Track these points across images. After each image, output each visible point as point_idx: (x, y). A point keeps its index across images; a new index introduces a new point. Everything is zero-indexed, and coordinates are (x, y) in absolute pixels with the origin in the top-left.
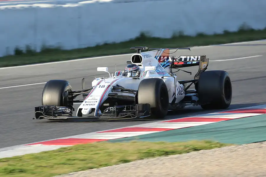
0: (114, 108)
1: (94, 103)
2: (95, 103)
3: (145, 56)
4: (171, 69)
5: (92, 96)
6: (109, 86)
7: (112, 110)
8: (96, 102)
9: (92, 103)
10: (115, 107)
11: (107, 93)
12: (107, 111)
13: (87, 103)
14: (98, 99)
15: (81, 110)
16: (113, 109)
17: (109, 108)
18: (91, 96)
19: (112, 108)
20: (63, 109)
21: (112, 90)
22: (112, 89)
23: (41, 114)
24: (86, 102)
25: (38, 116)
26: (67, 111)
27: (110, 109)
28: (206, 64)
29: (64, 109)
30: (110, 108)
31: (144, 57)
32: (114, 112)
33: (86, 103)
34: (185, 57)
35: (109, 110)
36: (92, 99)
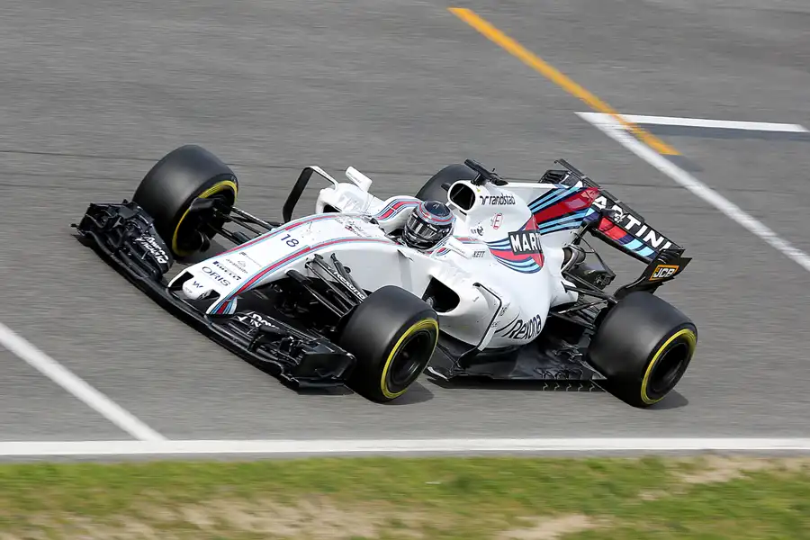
0: (263, 321)
1: (229, 278)
2: (233, 280)
3: (488, 199)
7: (256, 323)
8: (239, 278)
9: (225, 276)
10: (268, 320)
13: (215, 269)
16: (259, 322)
17: (252, 315)
19: (260, 319)
20: (155, 245)
22: (309, 261)
24: (216, 263)
25: (86, 227)
26: (159, 258)
27: (253, 319)
28: (672, 270)
29: (157, 247)
30: (255, 316)
31: (485, 200)
33: (213, 267)
34: (639, 223)
35: (249, 319)
36: (237, 263)
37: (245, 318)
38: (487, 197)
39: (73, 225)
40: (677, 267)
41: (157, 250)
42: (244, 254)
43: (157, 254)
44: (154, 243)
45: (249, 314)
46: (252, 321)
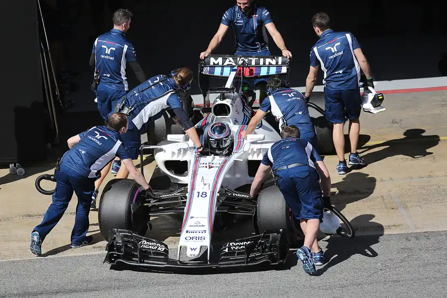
1: (201, 235)
2: (204, 235)
6: (213, 193)
9: (198, 235)
12: (226, 251)
14: (206, 225)
19: (235, 244)
20: (150, 244)
26: (160, 249)
27: (232, 246)
29: (152, 244)
31: (232, 105)
33: (189, 234)
36: (194, 225)
41: (154, 246)
42: (192, 217)
43: (156, 247)
44: (148, 243)
45: (227, 246)
46: (232, 248)
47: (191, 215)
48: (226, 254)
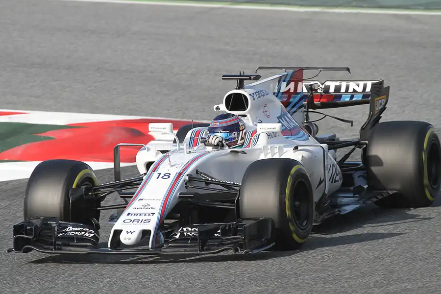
0: (193, 230)
1: (147, 217)
2: (150, 217)
3: (255, 96)
4: (307, 115)
5: (142, 200)
6: (180, 174)
7: (189, 233)
8: (153, 214)
9: (143, 217)
10: (196, 227)
11: (176, 193)
12: (177, 237)
13: (133, 218)
14: (157, 207)
15: (118, 233)
16: (191, 232)
17: (182, 230)
18: (140, 200)
19: (190, 229)
20: (76, 229)
21: (186, 184)
22: (186, 181)
23: (28, 242)
24: (128, 214)
25: (20, 245)
26: (87, 234)
27: (185, 232)
28: (383, 100)
29: (79, 229)
30: (185, 229)
31: (253, 97)
32: (194, 239)
33: (130, 217)
34: (338, 83)
35: (182, 234)
37: (179, 234)
38: (253, 94)
39: (9, 251)
40: (385, 97)
41: (81, 231)
43: (83, 233)
44: (74, 228)
45: (179, 231)
46: (185, 234)
47: (140, 197)
48: (176, 241)
